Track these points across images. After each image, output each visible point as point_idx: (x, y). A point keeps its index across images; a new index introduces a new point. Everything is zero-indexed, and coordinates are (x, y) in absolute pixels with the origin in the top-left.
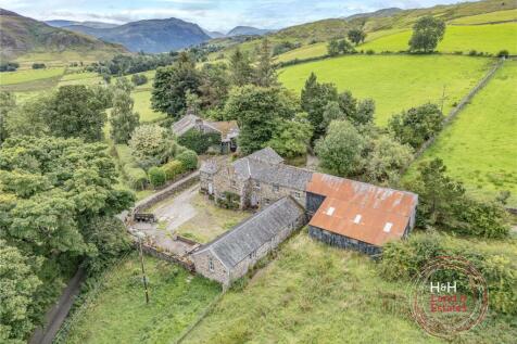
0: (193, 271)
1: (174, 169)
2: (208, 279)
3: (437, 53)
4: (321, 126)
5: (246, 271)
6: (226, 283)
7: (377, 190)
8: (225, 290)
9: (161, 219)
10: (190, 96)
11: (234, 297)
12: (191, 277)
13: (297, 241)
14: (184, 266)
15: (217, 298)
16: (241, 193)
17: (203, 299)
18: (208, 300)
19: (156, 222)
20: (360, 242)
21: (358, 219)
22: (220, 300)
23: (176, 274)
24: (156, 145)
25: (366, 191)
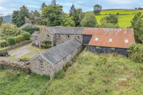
0: (30, 72)
1: (20, 38)
2: (40, 75)
3: (100, 15)
4: (78, 21)
5: (62, 68)
6: (52, 74)
7: (114, 30)
8: (51, 78)
9: (12, 55)
10: (27, 19)
11: (58, 82)
12: (28, 76)
13: (84, 54)
14: (24, 70)
15: (47, 84)
16: (52, 40)
17: (37, 86)
18: (41, 86)
19: (9, 56)
20: (116, 48)
21: (111, 40)
22: (49, 85)
23: (18, 75)
24: (11, 30)
25: (109, 31)
